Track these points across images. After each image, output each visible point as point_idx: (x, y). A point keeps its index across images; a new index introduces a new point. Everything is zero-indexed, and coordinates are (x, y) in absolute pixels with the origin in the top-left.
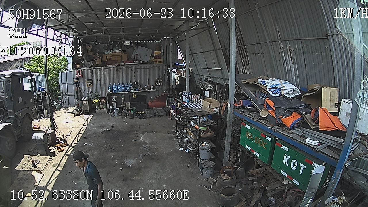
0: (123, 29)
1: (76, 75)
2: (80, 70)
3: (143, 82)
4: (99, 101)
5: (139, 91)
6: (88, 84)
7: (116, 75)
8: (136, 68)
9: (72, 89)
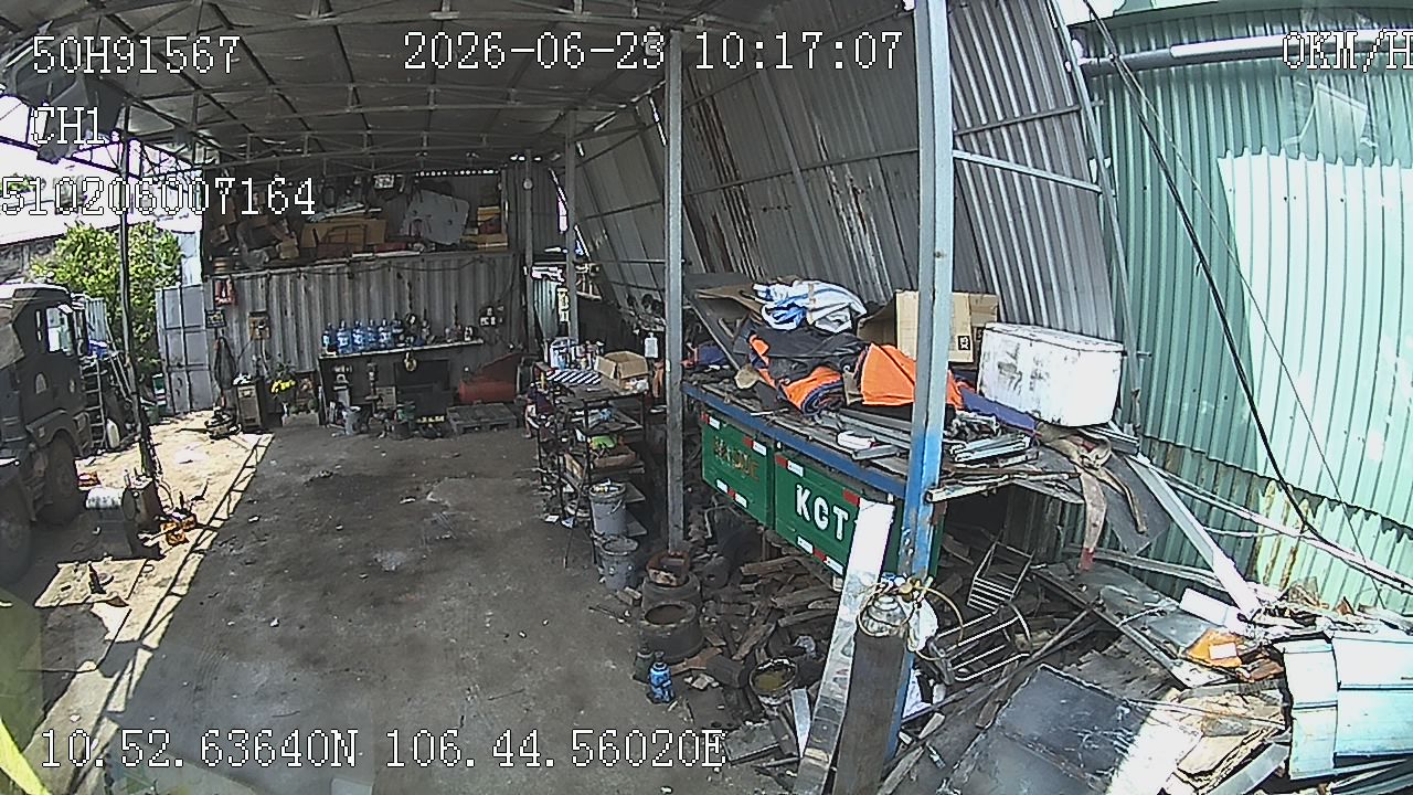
0: (369, 135)
1: (214, 297)
2: (228, 282)
3: (438, 316)
4: (293, 383)
5: (426, 347)
6: (255, 328)
7: (346, 294)
8: (414, 269)
9: (202, 348)
